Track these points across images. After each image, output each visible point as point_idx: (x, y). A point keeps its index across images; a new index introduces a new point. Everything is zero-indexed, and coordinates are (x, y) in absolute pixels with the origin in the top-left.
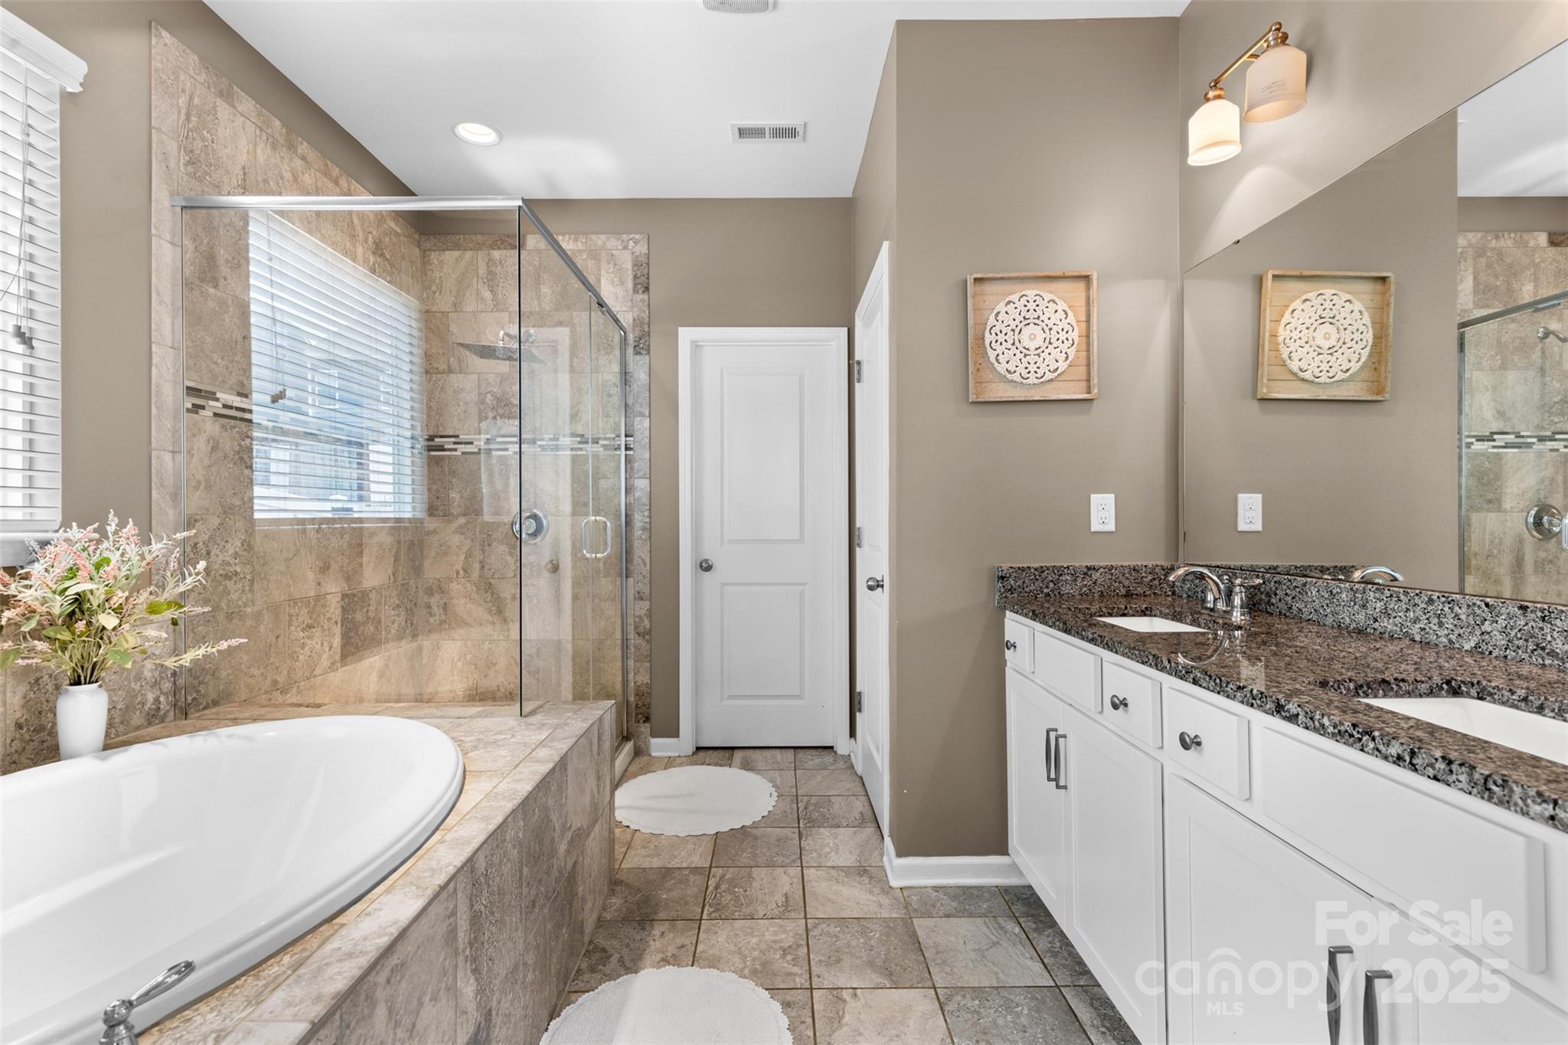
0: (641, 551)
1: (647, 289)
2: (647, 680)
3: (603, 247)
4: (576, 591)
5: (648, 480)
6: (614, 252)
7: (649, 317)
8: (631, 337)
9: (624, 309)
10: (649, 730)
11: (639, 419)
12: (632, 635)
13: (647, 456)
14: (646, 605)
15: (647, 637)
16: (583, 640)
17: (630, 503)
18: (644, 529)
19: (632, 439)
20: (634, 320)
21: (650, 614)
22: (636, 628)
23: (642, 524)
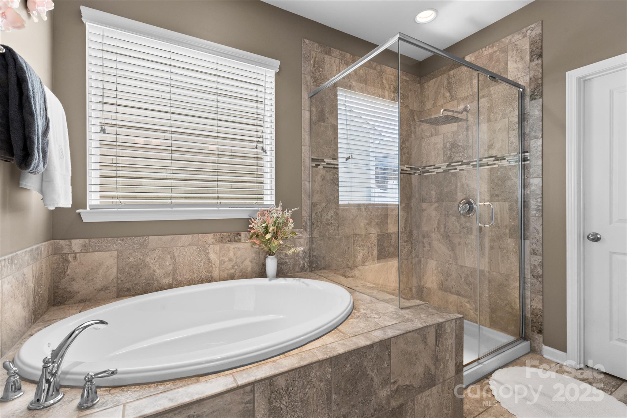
0: (535, 224)
1: (541, 56)
2: (540, 306)
3: (510, 43)
4: (492, 244)
5: (541, 179)
6: (516, 43)
7: (542, 73)
8: (528, 91)
9: (524, 74)
10: (541, 339)
11: (533, 140)
12: (528, 275)
13: (540, 163)
14: (539, 258)
15: (539, 279)
16: (496, 272)
17: (527, 194)
18: (537, 210)
19: (528, 154)
20: (531, 79)
21: (542, 265)
22: (532, 272)
23: (536, 207)
